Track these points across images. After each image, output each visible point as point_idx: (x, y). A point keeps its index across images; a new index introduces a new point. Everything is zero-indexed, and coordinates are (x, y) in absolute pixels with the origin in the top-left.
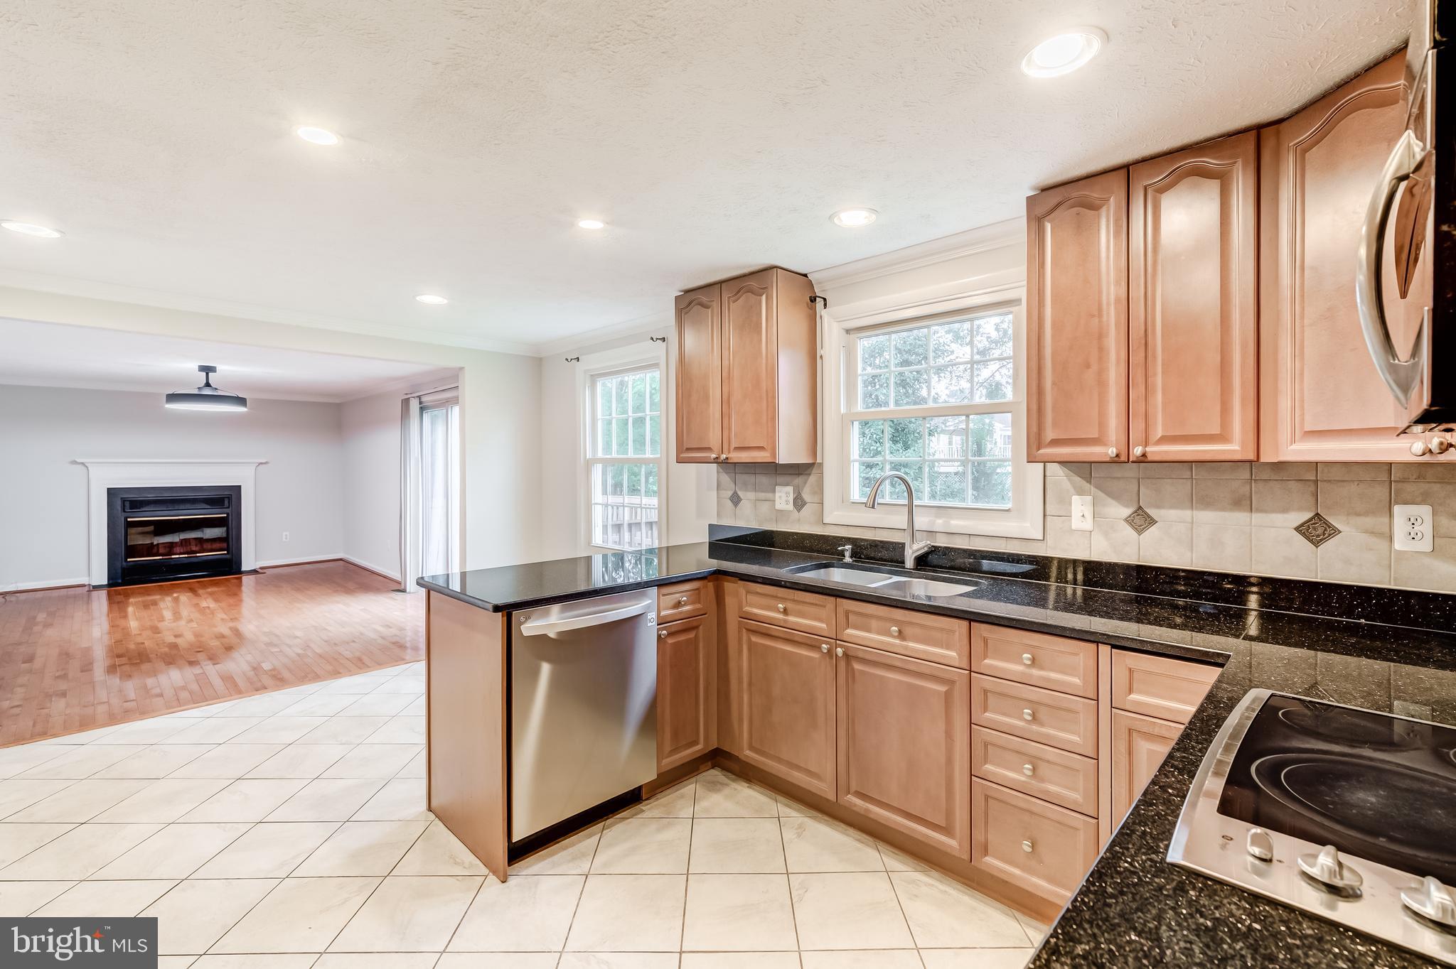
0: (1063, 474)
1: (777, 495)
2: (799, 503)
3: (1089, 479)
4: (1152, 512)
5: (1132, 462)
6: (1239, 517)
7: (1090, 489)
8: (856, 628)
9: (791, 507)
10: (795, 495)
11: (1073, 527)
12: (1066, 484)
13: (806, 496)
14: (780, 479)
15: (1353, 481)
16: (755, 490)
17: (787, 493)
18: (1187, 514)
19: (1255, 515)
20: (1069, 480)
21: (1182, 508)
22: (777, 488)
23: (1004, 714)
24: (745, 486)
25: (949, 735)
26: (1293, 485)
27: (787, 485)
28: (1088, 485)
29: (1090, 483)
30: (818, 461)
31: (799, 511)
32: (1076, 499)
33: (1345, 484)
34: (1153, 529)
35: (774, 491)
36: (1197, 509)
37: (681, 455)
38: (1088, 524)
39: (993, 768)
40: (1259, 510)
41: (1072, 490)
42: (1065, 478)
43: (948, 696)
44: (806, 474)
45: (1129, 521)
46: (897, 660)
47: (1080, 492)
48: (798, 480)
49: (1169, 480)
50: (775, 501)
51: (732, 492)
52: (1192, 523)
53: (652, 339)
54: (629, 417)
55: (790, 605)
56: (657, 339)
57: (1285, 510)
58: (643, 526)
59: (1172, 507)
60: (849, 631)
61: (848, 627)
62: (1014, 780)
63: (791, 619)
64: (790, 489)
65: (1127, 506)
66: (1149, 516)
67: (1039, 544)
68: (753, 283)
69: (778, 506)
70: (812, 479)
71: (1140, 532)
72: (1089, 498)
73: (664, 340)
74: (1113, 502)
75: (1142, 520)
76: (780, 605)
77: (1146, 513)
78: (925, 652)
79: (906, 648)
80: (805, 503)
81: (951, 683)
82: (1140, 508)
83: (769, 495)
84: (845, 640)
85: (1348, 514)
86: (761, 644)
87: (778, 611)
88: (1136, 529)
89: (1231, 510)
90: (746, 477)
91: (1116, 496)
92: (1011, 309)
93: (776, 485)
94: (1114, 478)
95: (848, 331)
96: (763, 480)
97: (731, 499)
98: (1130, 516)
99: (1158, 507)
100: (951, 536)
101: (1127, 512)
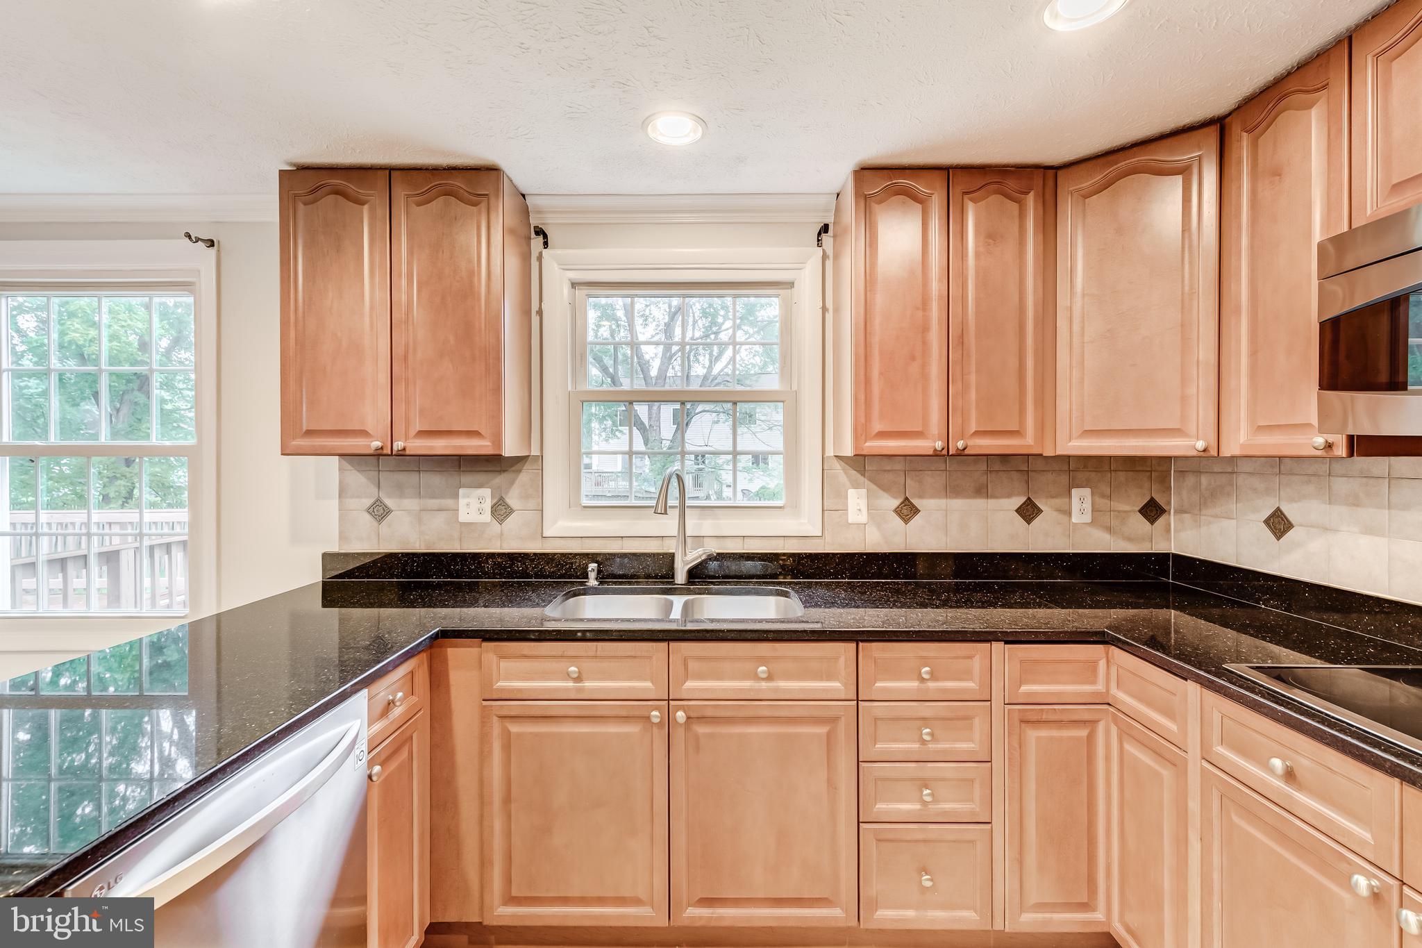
0: (840, 468)
1: (462, 502)
2: (501, 510)
3: (863, 472)
4: (915, 502)
5: (951, 455)
6: (980, 503)
7: (864, 482)
8: (701, 677)
9: (487, 517)
10: (495, 501)
11: (850, 521)
12: (843, 478)
13: (513, 500)
14: (467, 478)
15: (1049, 471)
16: (419, 496)
17: (481, 499)
18: (942, 502)
19: (989, 500)
20: (845, 473)
21: (940, 498)
22: (461, 491)
23: (895, 741)
24: (400, 491)
25: (831, 784)
26: (1015, 475)
27: (480, 486)
28: (862, 478)
29: (864, 476)
30: (532, 454)
31: (501, 522)
32: (852, 493)
33: (1045, 473)
34: (917, 517)
35: (456, 496)
36: (950, 498)
37: (294, 443)
38: (863, 518)
39: (884, 806)
40: (994, 497)
41: (848, 484)
42: (841, 471)
43: (830, 738)
44: (513, 471)
45: (898, 511)
46: (763, 709)
47: (856, 486)
48: (499, 480)
49: (930, 472)
50: (458, 510)
51: (372, 500)
52: (946, 510)
53: (189, 236)
54: (101, 371)
55: (587, 665)
56: (198, 240)
57: (1009, 496)
58: (93, 561)
59: (932, 497)
60: (690, 684)
61: (686, 678)
62: (909, 812)
63: (587, 684)
64: (486, 492)
65: (895, 498)
66: (914, 506)
67: (818, 541)
68: (458, 182)
69: (463, 517)
70: (525, 477)
71: (906, 521)
72: (864, 491)
73: (211, 243)
74: (885, 495)
75: (907, 511)
76: (573, 669)
77: (912, 503)
78: (802, 690)
79: (777, 690)
80: (512, 511)
81: (833, 720)
82: (907, 499)
83: (449, 502)
84: (683, 697)
85: (1047, 497)
86: (531, 733)
87: (568, 676)
88: (903, 518)
89: (974, 497)
90: (402, 477)
91: (885, 488)
92: (780, 292)
93: (460, 487)
94: (885, 471)
95: (574, 285)
96: (435, 480)
97: (370, 510)
98: (898, 507)
99: (921, 497)
100: (721, 539)
101: (896, 503)
